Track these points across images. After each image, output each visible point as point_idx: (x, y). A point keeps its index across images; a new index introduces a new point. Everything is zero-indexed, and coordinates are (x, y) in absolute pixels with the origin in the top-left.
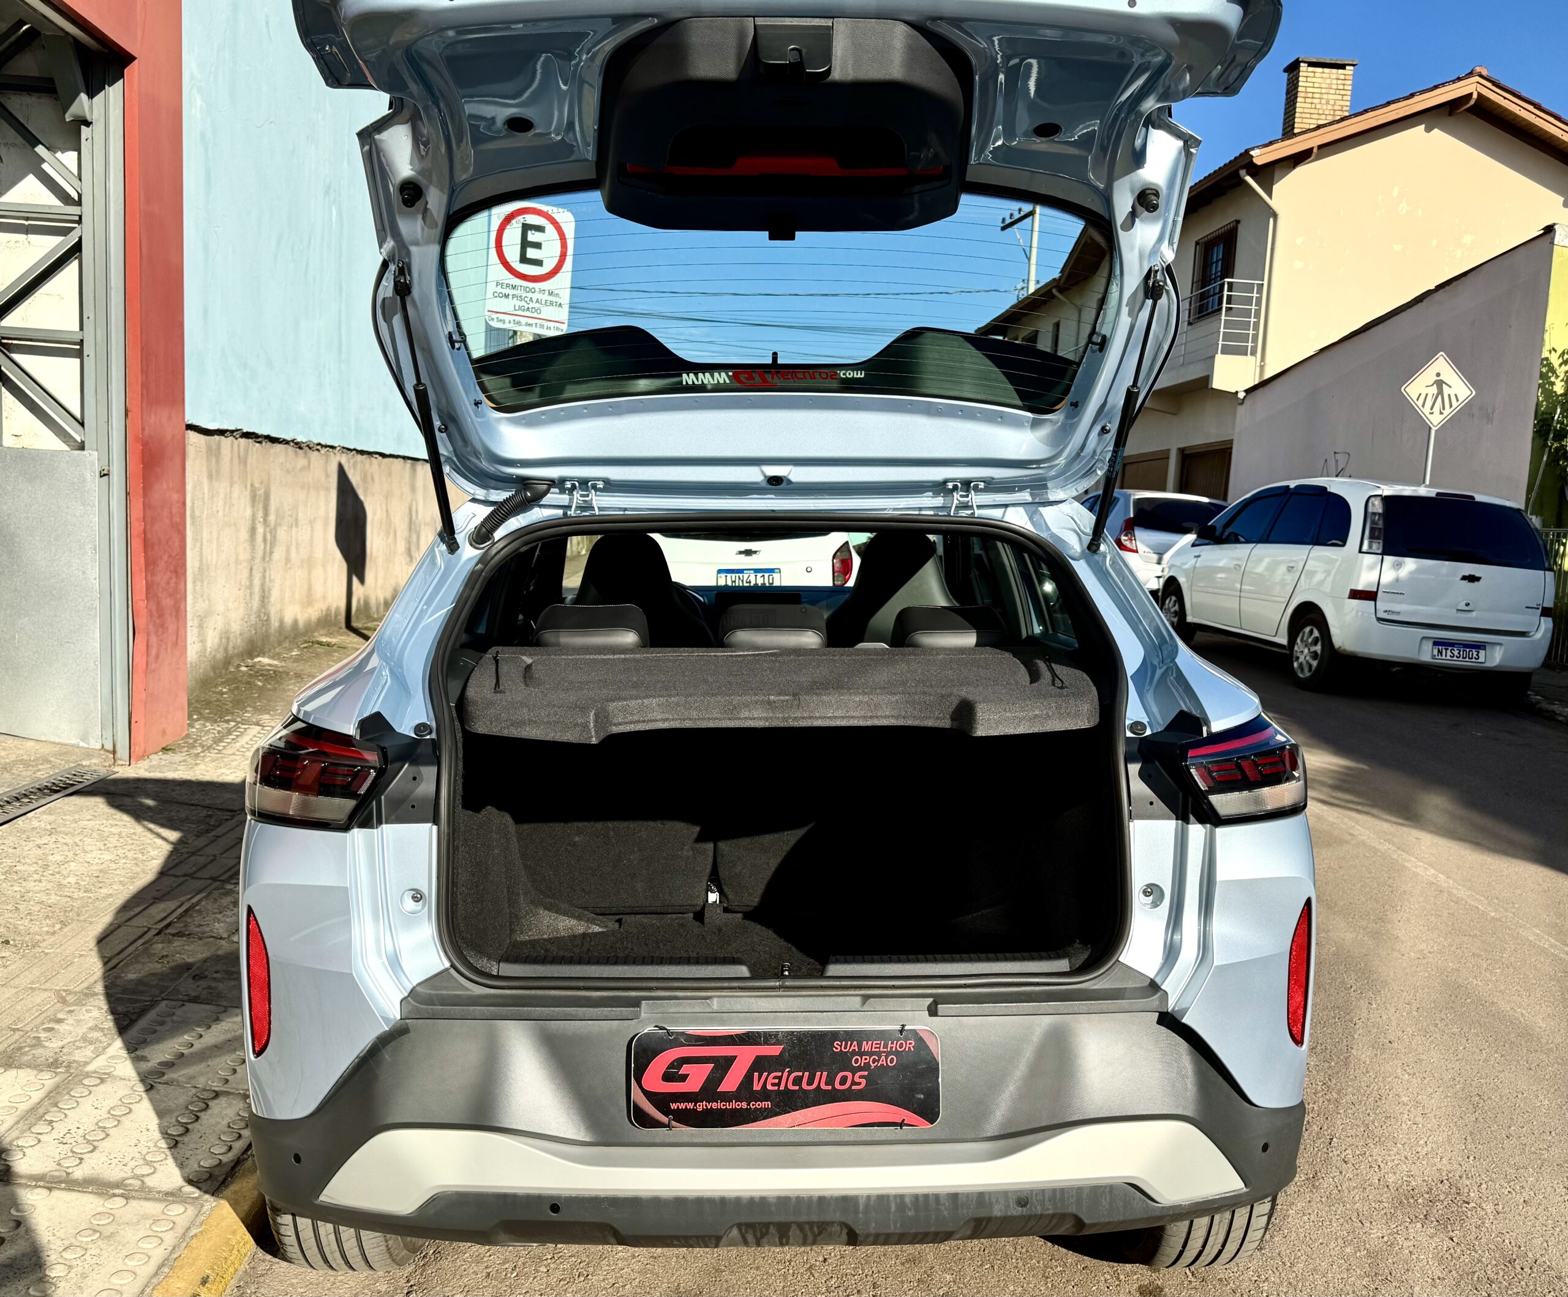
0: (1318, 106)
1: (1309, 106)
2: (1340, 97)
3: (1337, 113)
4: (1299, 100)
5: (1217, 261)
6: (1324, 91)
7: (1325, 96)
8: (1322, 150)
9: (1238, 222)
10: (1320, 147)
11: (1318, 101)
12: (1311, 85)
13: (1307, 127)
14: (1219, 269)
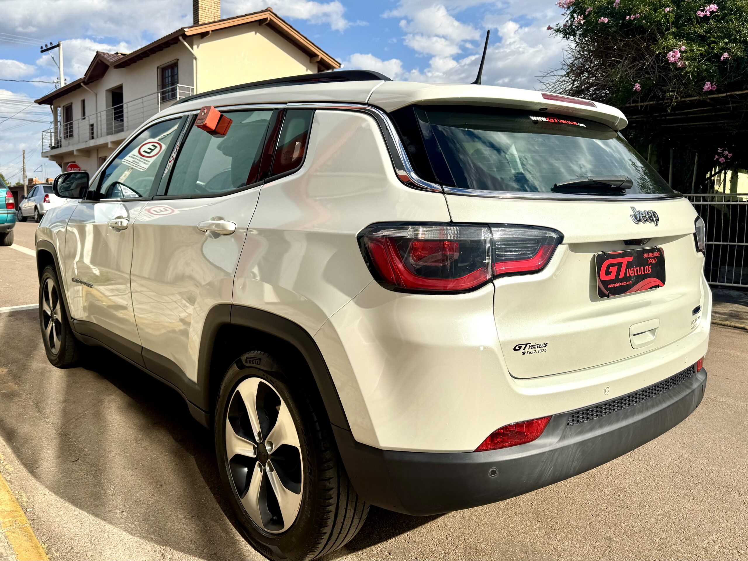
0: (208, 14)
1: (204, 13)
2: (216, 11)
3: (216, 18)
4: (200, 9)
5: (168, 77)
6: (209, 7)
7: (210, 10)
8: (213, 32)
9: (178, 60)
10: (212, 31)
11: (207, 11)
12: (204, 4)
13: (204, 22)
14: (170, 80)
